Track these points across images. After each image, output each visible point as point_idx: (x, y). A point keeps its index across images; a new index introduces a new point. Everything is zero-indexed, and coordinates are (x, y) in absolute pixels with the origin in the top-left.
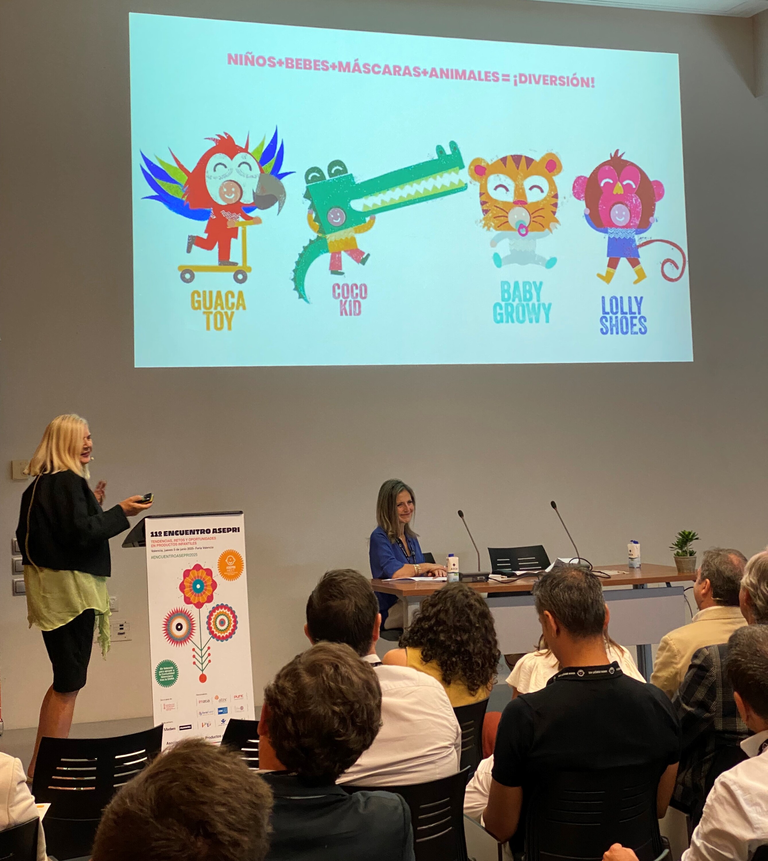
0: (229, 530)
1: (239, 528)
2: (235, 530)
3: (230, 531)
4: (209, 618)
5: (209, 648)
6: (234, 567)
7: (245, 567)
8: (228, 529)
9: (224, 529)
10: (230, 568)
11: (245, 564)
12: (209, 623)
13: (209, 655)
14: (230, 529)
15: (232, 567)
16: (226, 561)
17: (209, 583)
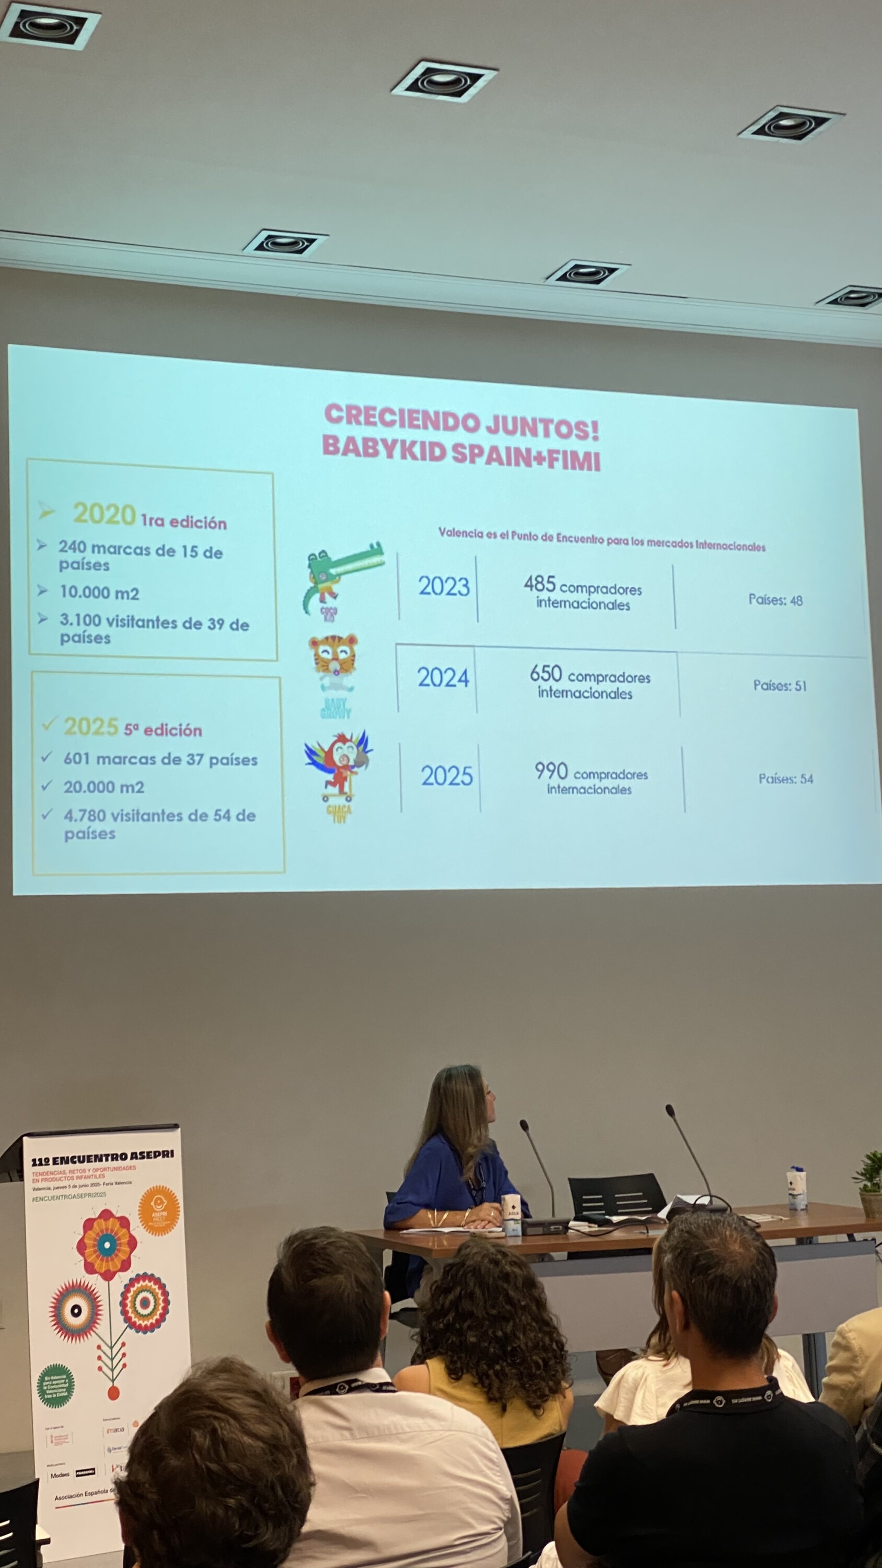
0: (156, 1154)
1: (172, 1151)
2: (167, 1154)
3: (159, 1155)
4: (124, 1296)
5: (123, 1344)
6: (165, 1214)
7: (182, 1214)
9: (149, 1153)
10: (158, 1215)
11: (182, 1209)
12: (123, 1304)
13: (124, 1355)
14: (159, 1152)
15: (162, 1213)
16: (152, 1204)
17: (125, 1240)
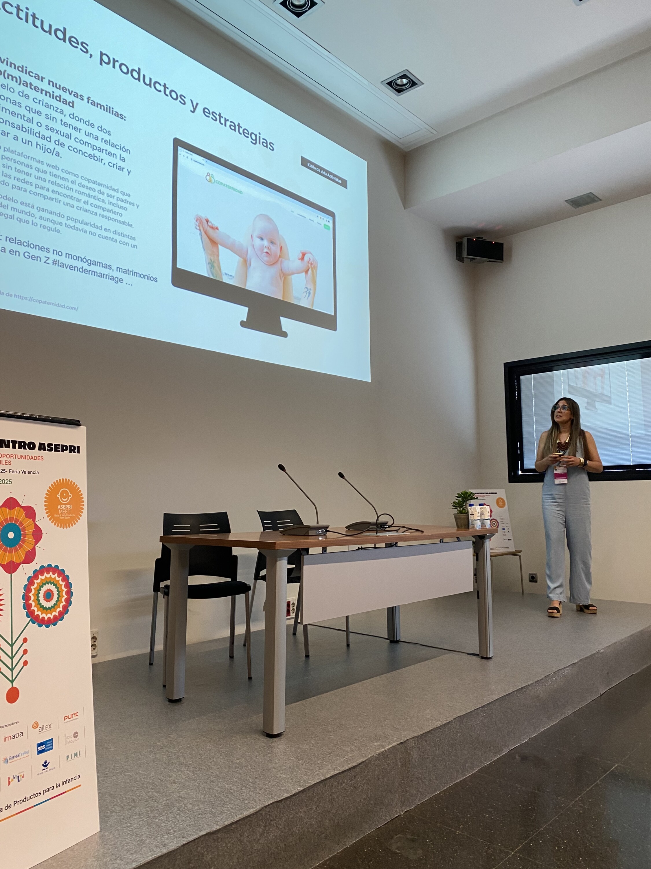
0: (64, 448)
1: (78, 447)
2: (74, 449)
3: (66, 450)
4: (27, 588)
5: (25, 640)
6: (70, 507)
7: (85, 507)
8: (62, 446)
9: (56, 446)
10: (63, 507)
11: (85, 503)
12: (26, 598)
13: (25, 652)
14: (66, 446)
15: (67, 506)
16: (58, 496)
17: (30, 530)
